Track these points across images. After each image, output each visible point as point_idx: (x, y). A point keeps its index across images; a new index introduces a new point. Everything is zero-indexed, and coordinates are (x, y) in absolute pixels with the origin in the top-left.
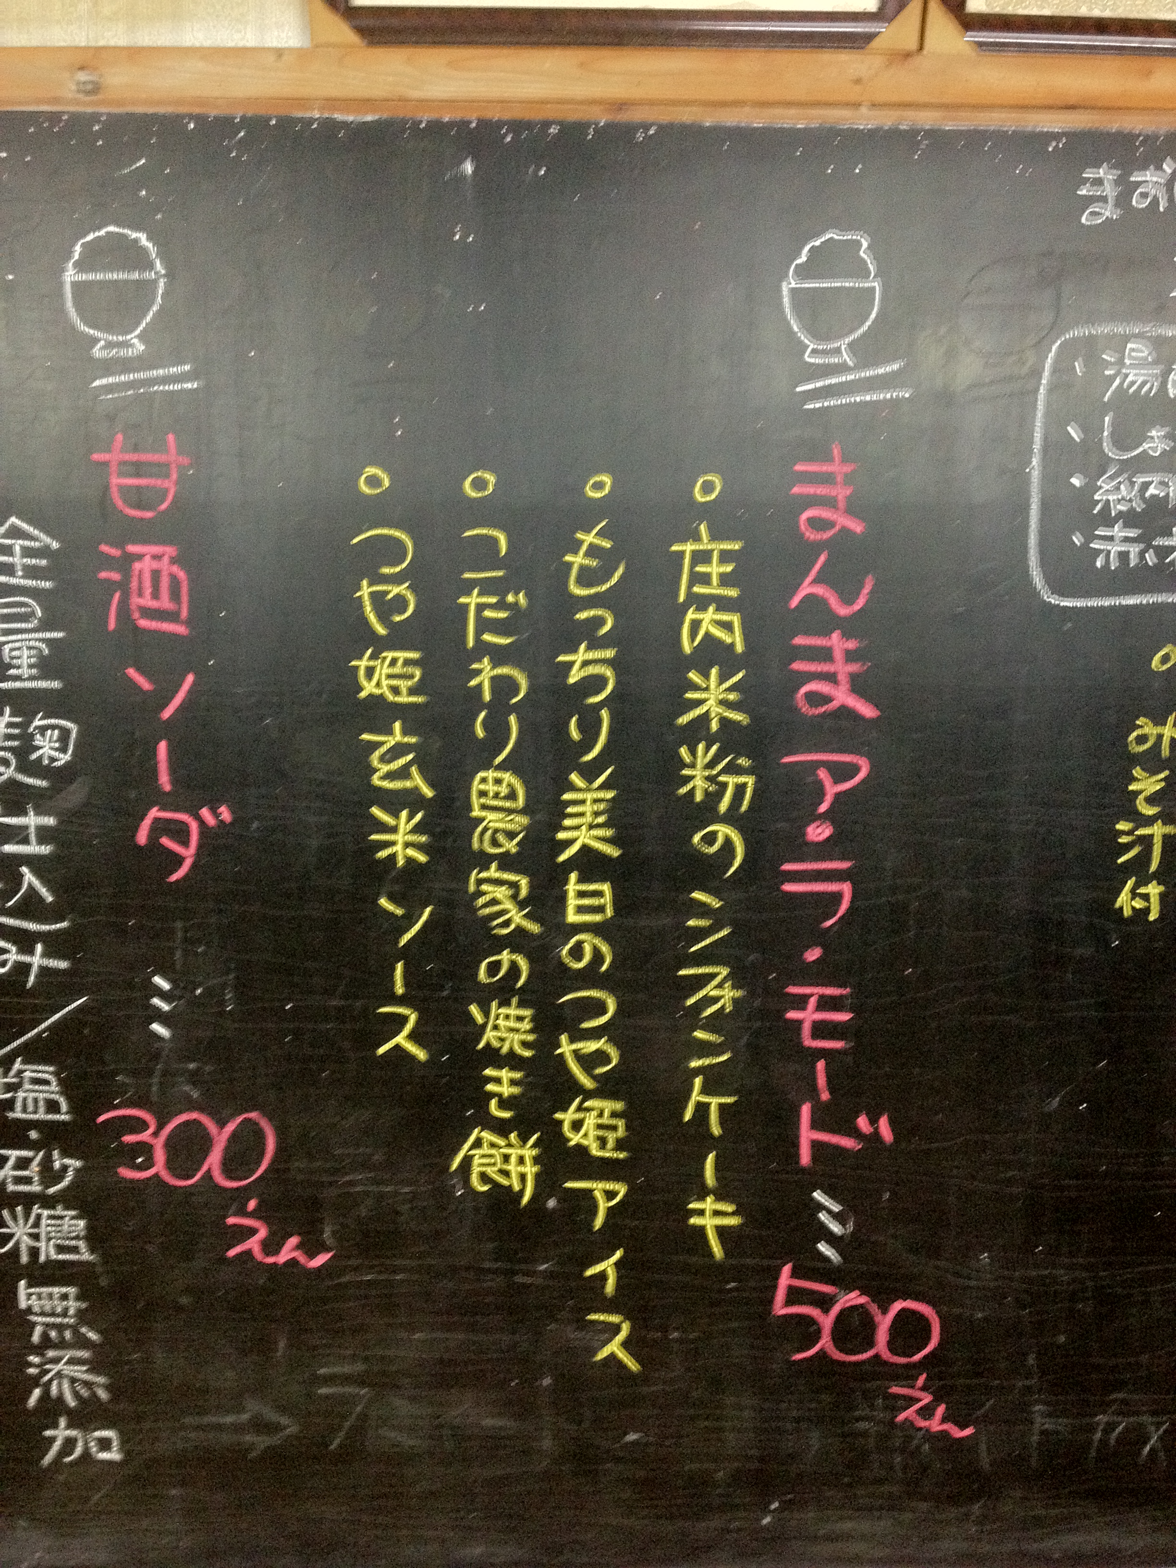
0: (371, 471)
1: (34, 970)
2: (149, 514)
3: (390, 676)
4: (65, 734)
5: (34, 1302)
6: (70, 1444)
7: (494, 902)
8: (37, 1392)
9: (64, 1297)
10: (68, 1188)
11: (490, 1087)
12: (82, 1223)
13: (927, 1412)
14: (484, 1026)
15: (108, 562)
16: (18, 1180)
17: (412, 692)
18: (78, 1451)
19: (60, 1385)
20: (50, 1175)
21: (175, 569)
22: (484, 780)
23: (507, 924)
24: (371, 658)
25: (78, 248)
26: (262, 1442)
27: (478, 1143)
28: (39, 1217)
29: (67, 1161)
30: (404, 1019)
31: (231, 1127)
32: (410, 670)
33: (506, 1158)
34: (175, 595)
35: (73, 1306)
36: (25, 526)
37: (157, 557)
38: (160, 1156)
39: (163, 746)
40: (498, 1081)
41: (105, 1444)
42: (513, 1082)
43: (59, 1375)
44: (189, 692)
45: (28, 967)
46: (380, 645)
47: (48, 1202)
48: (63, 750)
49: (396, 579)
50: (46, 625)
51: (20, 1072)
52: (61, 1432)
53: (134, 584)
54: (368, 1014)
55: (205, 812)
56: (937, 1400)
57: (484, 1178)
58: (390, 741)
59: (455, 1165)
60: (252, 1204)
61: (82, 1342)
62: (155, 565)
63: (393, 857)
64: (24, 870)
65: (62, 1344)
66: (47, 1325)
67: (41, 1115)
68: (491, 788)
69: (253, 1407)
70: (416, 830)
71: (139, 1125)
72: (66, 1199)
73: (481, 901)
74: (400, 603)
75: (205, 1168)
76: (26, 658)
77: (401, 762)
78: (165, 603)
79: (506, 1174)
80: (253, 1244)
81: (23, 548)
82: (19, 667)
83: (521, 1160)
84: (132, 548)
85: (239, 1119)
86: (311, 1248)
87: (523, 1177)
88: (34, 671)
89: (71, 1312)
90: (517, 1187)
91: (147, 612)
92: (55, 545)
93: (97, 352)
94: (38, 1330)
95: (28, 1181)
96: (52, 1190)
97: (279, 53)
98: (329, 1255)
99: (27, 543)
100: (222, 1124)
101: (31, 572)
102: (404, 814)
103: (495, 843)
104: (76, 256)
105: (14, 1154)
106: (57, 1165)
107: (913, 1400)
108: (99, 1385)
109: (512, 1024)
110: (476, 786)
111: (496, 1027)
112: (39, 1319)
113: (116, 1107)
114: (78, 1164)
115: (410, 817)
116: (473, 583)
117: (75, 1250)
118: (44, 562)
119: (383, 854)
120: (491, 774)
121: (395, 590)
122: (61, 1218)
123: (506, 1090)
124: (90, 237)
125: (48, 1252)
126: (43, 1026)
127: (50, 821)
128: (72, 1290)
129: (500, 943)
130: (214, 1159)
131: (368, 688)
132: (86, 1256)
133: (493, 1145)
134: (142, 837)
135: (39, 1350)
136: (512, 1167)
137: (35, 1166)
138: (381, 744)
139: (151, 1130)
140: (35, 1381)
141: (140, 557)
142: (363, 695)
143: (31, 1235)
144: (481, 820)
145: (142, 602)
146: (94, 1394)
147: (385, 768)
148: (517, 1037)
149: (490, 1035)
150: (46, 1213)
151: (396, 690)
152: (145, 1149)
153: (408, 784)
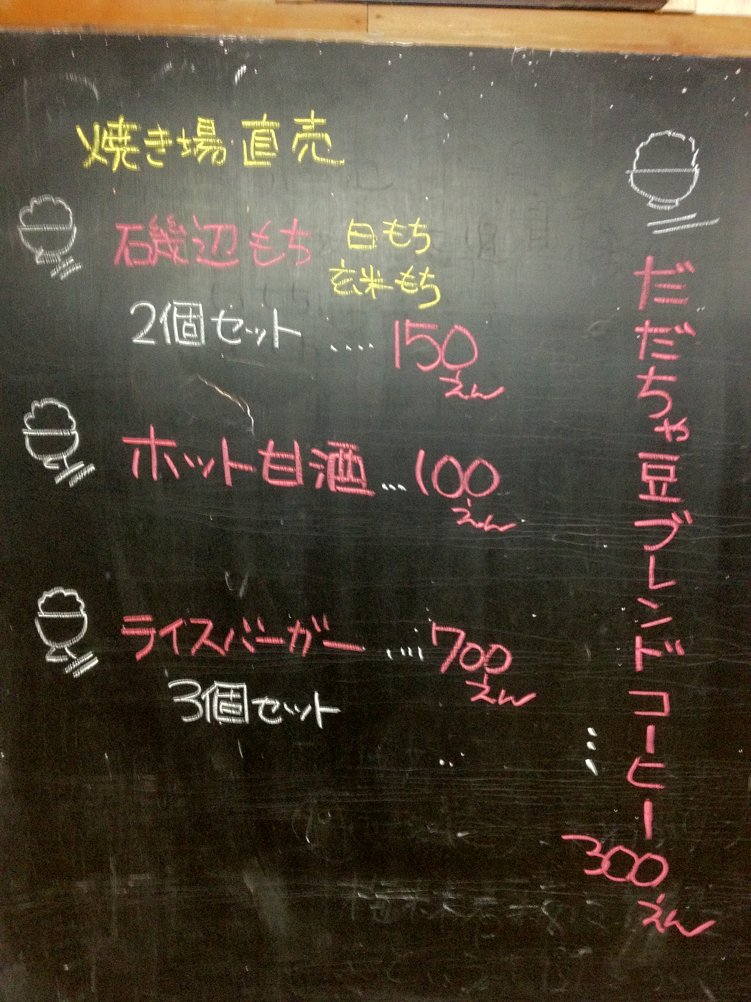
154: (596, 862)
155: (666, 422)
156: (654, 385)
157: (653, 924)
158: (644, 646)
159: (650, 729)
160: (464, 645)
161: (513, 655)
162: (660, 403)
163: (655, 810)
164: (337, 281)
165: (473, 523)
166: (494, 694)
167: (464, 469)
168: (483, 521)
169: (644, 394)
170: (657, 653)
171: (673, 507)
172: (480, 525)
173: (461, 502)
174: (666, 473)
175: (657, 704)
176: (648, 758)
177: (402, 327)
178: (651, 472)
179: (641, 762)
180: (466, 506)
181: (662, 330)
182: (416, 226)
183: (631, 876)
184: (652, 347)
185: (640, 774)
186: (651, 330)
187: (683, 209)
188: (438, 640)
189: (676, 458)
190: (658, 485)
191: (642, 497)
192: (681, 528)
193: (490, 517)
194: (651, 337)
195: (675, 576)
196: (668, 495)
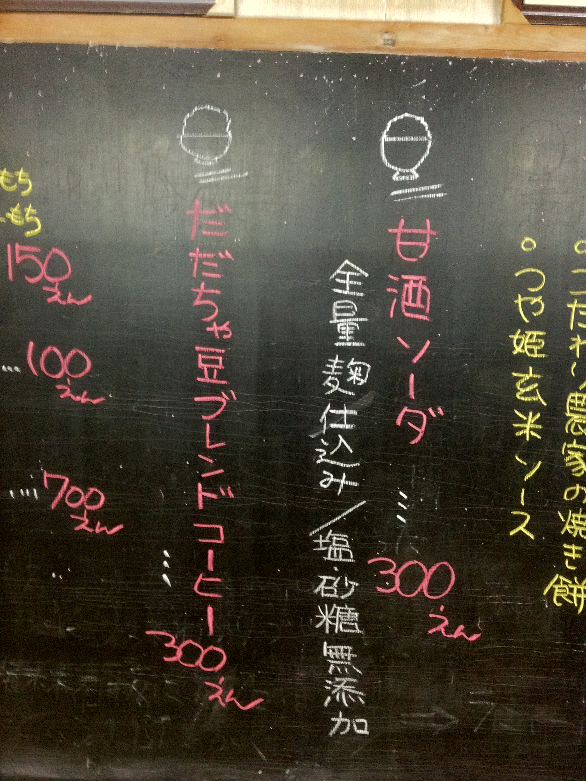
0: (527, 239)
1: (342, 486)
2: (414, 260)
3: (528, 344)
4: (364, 369)
5: (331, 653)
6: (343, 725)
7: (575, 459)
8: (329, 699)
9: (346, 651)
10: (350, 597)
11: (566, 554)
12: (357, 614)
14: (565, 523)
15: (392, 284)
16: (326, 591)
17: (539, 352)
18: (348, 728)
19: (341, 696)
20: (342, 589)
21: (425, 288)
22: (573, 398)
23: (579, 471)
24: (520, 334)
25: (389, 125)
26: (439, 727)
27: (558, 582)
28: (336, 610)
29: (351, 583)
30: (525, 518)
31: (434, 569)
32: (539, 341)
33: (571, 590)
34: (424, 301)
35: (349, 655)
36: (352, 265)
37: (416, 282)
38: (397, 582)
39: (412, 377)
40: (570, 551)
41: (361, 726)
42: (577, 552)
43: (341, 690)
44: (427, 350)
45: (338, 484)
46: (525, 328)
47: (340, 602)
48: (363, 377)
49: (535, 295)
50: (358, 315)
51: (331, 537)
52: (340, 720)
53: (404, 295)
54: (507, 514)
55: (431, 410)
57: (559, 599)
58: (527, 377)
59: (545, 593)
60: (442, 608)
61: (353, 674)
62: (415, 285)
63: (524, 436)
64: (340, 436)
65: (344, 675)
66: (335, 665)
67: (340, 559)
68: (577, 402)
69: (437, 709)
70: (536, 422)
71: (388, 566)
72: (349, 602)
73: (567, 459)
74: (537, 306)
75: (419, 589)
76: (348, 331)
77: (531, 388)
78: (419, 304)
79: (571, 598)
80: (441, 628)
81: (350, 276)
82: (343, 335)
83: (579, 591)
84: (404, 277)
85: (438, 565)
86: (469, 632)
87: (579, 600)
88: (352, 338)
89: (349, 659)
90: (576, 605)
91: (409, 309)
92: (366, 275)
93: (395, 177)
94: (332, 667)
95: (332, 592)
96: (343, 597)
97: (486, 27)
98: (479, 635)
99: (353, 274)
100: (428, 568)
101: (353, 288)
102: (531, 414)
103: (576, 429)
104: (388, 129)
105: (325, 578)
106: (346, 584)
108: (361, 696)
109: (579, 522)
110: (569, 400)
111: (571, 524)
112: (332, 662)
113: (379, 556)
114: (357, 584)
115: (533, 416)
116: (574, 297)
117: (353, 628)
118: (360, 283)
119: (518, 434)
120: (577, 395)
121: (534, 300)
122: (347, 611)
123: (574, 556)
124: (395, 119)
125: (339, 627)
126: (343, 515)
127: (354, 412)
128: (349, 648)
129: (575, 481)
130: (425, 584)
131: (518, 350)
132: (358, 631)
133: (564, 583)
134: (399, 422)
135: (332, 678)
136: (575, 595)
137: (335, 584)
138: (521, 378)
139: (394, 568)
140: (329, 693)
141: (408, 281)
142: (515, 353)
143: (330, 619)
144: (570, 418)
145: (407, 304)
146: (357, 700)
147: (523, 391)
148: (581, 529)
149: (567, 527)
150: (339, 608)
151: (531, 351)
152: (391, 578)
153: (534, 399)
154: (172, 652)
155: (215, 324)
156: (205, 296)
157: (216, 699)
158: (204, 490)
159: (211, 553)
160: (68, 488)
161: (105, 496)
162: (209, 310)
163: (215, 614)
165: (72, 396)
166: (92, 525)
167: (64, 356)
168: (80, 395)
169: (198, 302)
170: (214, 496)
171: (223, 387)
172: (78, 398)
173: (63, 381)
174: (217, 362)
175: (215, 534)
176: (208, 574)
177: (13, 250)
178: (204, 361)
179: (203, 577)
180: (66, 384)
181: (209, 255)
182: (20, 173)
183: (199, 663)
184: (202, 268)
185: (204, 586)
186: (201, 255)
187: (222, 164)
188: (48, 484)
189: (223, 351)
190: (211, 371)
191: (199, 379)
192: (228, 403)
193: (85, 393)
194: (201, 260)
195: (224, 439)
196: (218, 378)
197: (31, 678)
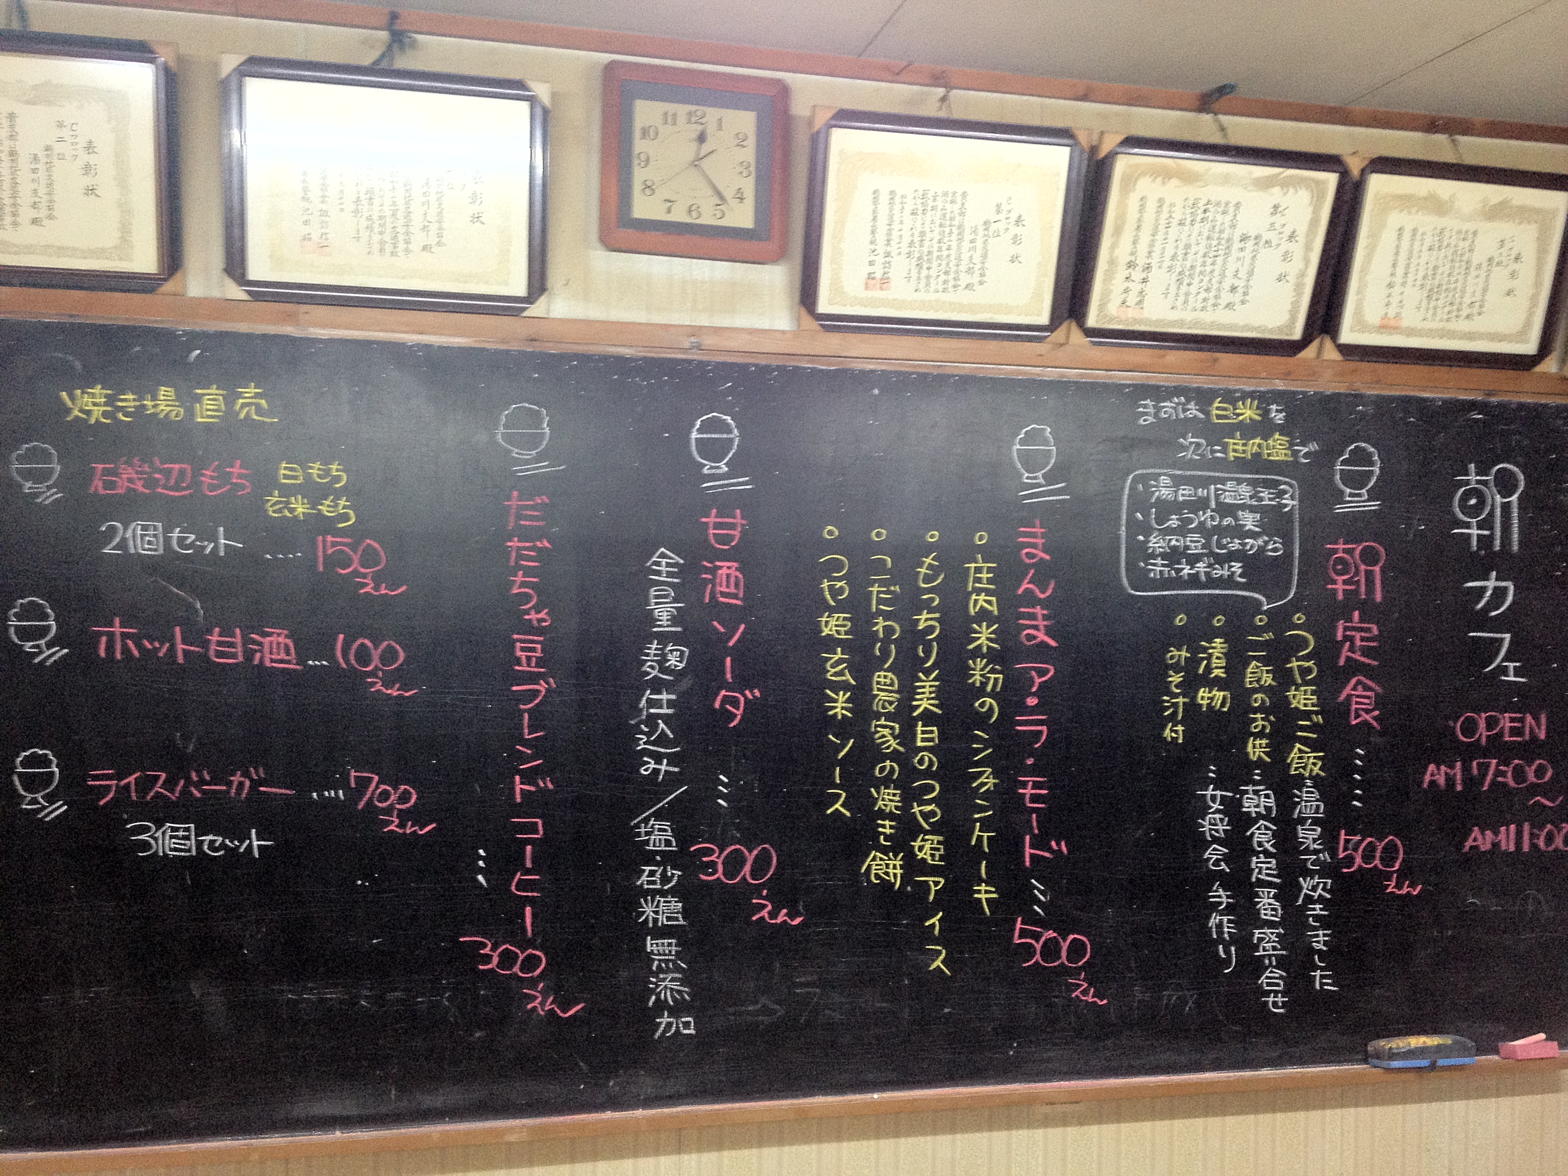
0: (830, 528)
1: (662, 773)
2: (726, 547)
3: (836, 626)
4: (682, 655)
5: (655, 948)
6: (669, 1025)
7: (884, 736)
8: (654, 997)
9: (670, 945)
10: (674, 886)
11: (880, 829)
12: (680, 904)
13: (1085, 992)
14: (877, 799)
15: (707, 570)
16: (649, 883)
17: (846, 633)
18: (674, 1029)
19: (665, 993)
20: (665, 879)
21: (738, 573)
22: (879, 676)
23: (888, 748)
24: (828, 617)
25: (698, 423)
26: (766, 1019)
27: (874, 859)
28: (659, 901)
29: (674, 872)
30: (839, 795)
31: (755, 852)
32: (846, 623)
33: (887, 866)
34: (737, 585)
35: (674, 949)
36: (668, 552)
37: (729, 568)
38: (720, 868)
39: (728, 659)
40: (884, 826)
41: (687, 1025)
42: (891, 827)
43: (666, 987)
44: (742, 633)
45: (659, 770)
46: (832, 610)
47: (663, 893)
48: (681, 662)
49: (839, 579)
50: (675, 600)
51: (653, 825)
52: (665, 1020)
53: (718, 581)
54: (823, 793)
55: (747, 692)
56: (1090, 985)
57: (877, 876)
58: (836, 657)
59: (863, 870)
60: (765, 892)
61: (678, 969)
62: (728, 572)
63: (836, 714)
64: (660, 721)
65: (668, 971)
66: (659, 960)
67: (663, 848)
68: (882, 680)
69: (764, 1000)
70: (846, 701)
71: (710, 852)
72: (673, 892)
73: (877, 736)
74: (841, 590)
75: (742, 873)
76: (665, 616)
77: (841, 667)
78: (732, 590)
79: (887, 874)
80: (764, 913)
81: (667, 563)
82: (661, 621)
83: (895, 867)
84: (718, 563)
85: (760, 848)
86: (792, 915)
87: (895, 875)
88: (669, 623)
89: (673, 953)
90: (893, 881)
91: (723, 594)
92: (682, 561)
93: (705, 471)
94: (656, 963)
95: (654, 883)
96: (666, 888)
97: (783, 332)
98: (801, 919)
99: (669, 561)
100: (750, 851)
101: (670, 574)
102: (841, 693)
103: (884, 707)
104: (698, 426)
105: (648, 869)
106: (669, 874)
107: (1079, 986)
108: (686, 992)
109: (891, 798)
110: (876, 679)
111: (883, 800)
112: (657, 957)
113: (700, 843)
114: (680, 873)
115: (844, 695)
116: (875, 581)
117: (677, 919)
118: (676, 570)
119: (831, 713)
120: (882, 673)
121: (839, 584)
122: (670, 902)
123: (888, 831)
124: (705, 417)
125: (662, 920)
126: (665, 801)
127: (673, 697)
128: (674, 941)
129: (884, 757)
130: (747, 868)
131: (826, 632)
132: (682, 922)
133: (881, 859)
134: (717, 705)
135: (656, 974)
136: (891, 871)
137: (658, 875)
138: (831, 658)
139: (716, 855)
140: (652, 991)
141: (721, 567)
142: (824, 634)
143: (653, 912)
144: (878, 695)
145: (722, 589)
146: (683, 997)
147: (833, 670)
148: (894, 804)
149: (880, 803)
150: (662, 900)
151: (838, 632)
152: (713, 864)
153: (844, 678)
154: (487, 959)
155: (533, 612)
156: (523, 584)
157: (535, 1007)
158: (522, 783)
159: (529, 848)
160: (377, 787)
161: (418, 793)
162: (527, 598)
163: (534, 915)
164: (271, 506)
165: (384, 690)
166: (402, 825)
167: (376, 648)
168: (391, 688)
169: (515, 591)
170: (532, 789)
171: (540, 676)
172: (389, 692)
173: (373, 674)
174: (533, 650)
175: (533, 828)
176: (528, 872)
177: (324, 541)
178: (523, 649)
179: (522, 875)
180: (377, 677)
181: (527, 544)
182: (334, 467)
183: (516, 969)
184: (520, 557)
185: (521, 885)
186: (519, 544)
187: (539, 458)
188: (356, 783)
189: (541, 639)
190: (529, 658)
191: (517, 668)
192: (548, 690)
193: (397, 686)
194: (519, 548)
195: (543, 728)
196: (537, 666)
197: (331, 999)
